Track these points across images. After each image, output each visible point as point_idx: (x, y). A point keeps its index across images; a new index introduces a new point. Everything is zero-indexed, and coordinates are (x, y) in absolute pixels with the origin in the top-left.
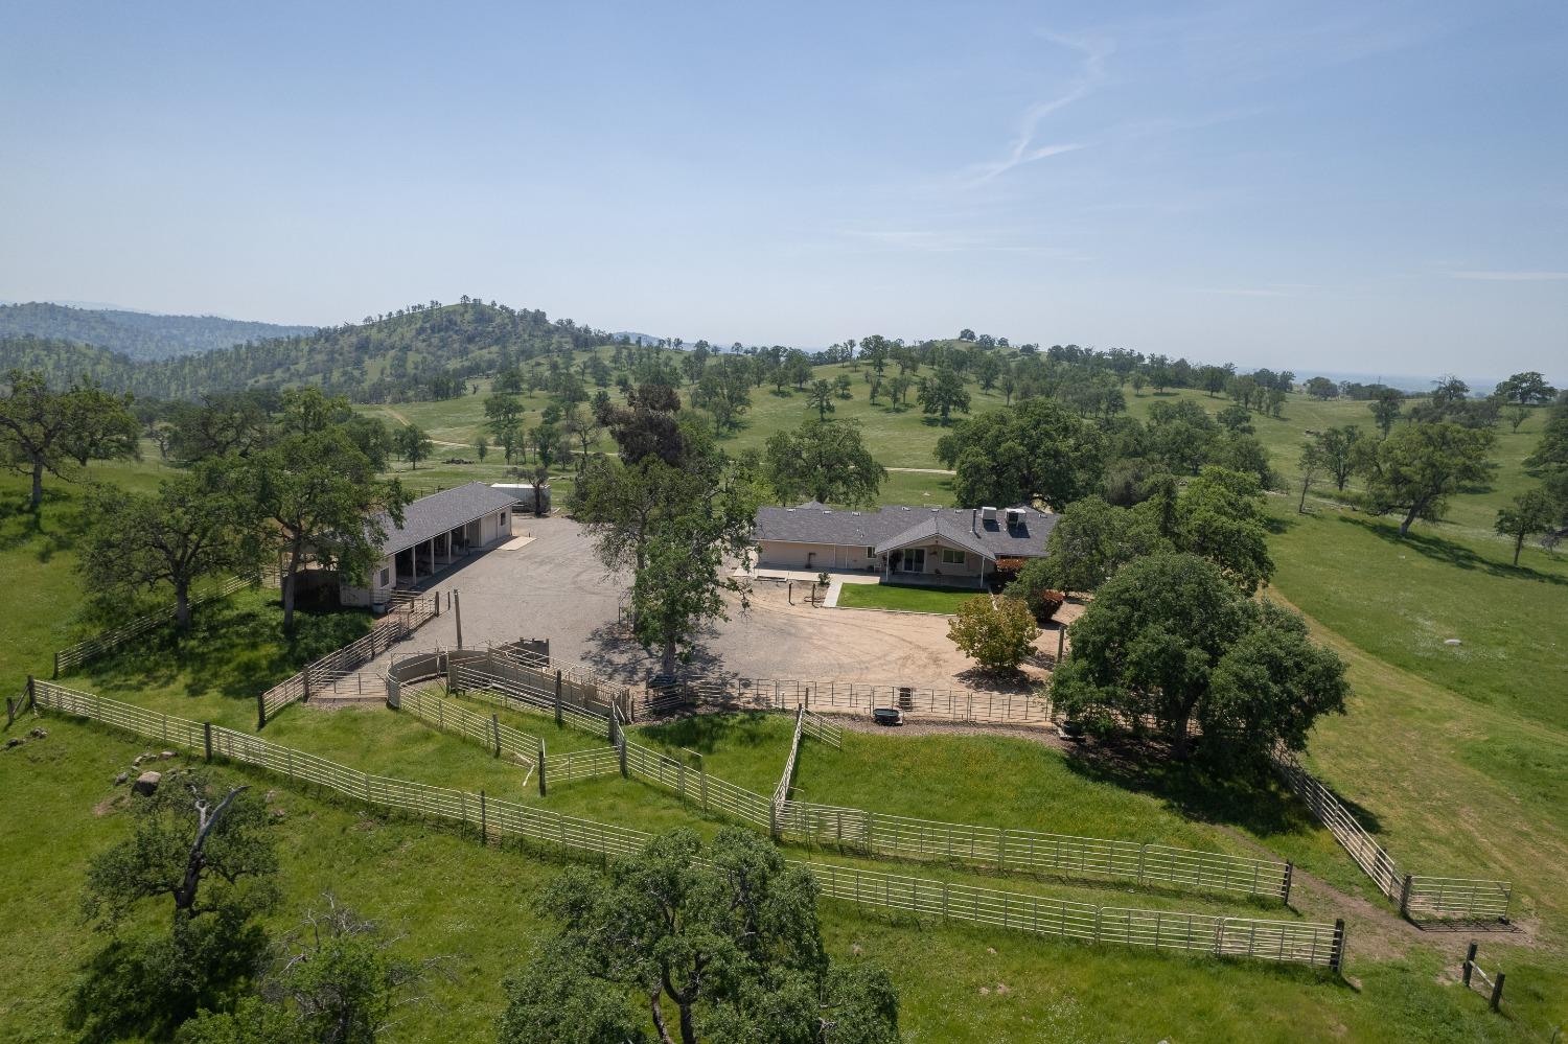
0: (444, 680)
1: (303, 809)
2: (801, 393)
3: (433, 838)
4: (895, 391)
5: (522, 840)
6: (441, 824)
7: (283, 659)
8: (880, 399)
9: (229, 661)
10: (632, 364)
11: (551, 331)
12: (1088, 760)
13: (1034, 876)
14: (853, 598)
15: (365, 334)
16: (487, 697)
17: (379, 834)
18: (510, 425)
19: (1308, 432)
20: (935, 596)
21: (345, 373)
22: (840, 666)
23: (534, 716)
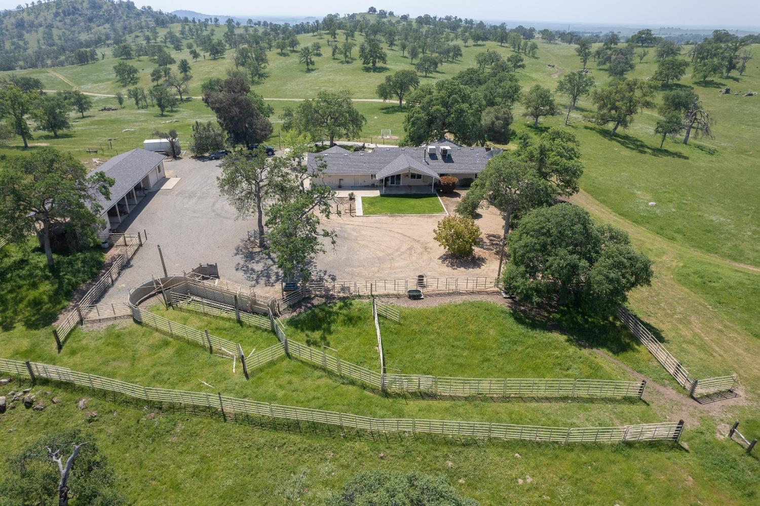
0: (161, 296)
1: (108, 410)
2: (293, 54)
3: (195, 419)
4: (346, 52)
5: (247, 416)
6: (196, 410)
7: (56, 293)
8: (337, 56)
9: (21, 300)
10: (193, 35)
11: (139, 14)
12: (522, 311)
13: (521, 399)
14: (371, 207)
15: (19, 17)
16: (191, 307)
17: (160, 420)
18: (132, 82)
19: (549, 65)
20: (412, 202)
21: (13, 43)
22: (379, 259)
23: (223, 319)
